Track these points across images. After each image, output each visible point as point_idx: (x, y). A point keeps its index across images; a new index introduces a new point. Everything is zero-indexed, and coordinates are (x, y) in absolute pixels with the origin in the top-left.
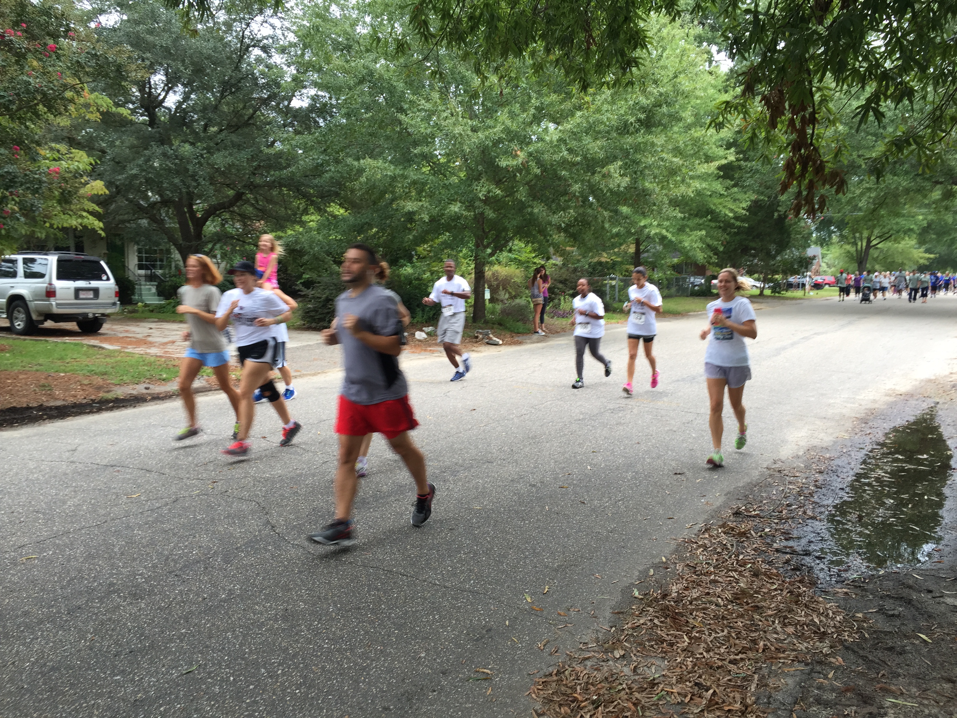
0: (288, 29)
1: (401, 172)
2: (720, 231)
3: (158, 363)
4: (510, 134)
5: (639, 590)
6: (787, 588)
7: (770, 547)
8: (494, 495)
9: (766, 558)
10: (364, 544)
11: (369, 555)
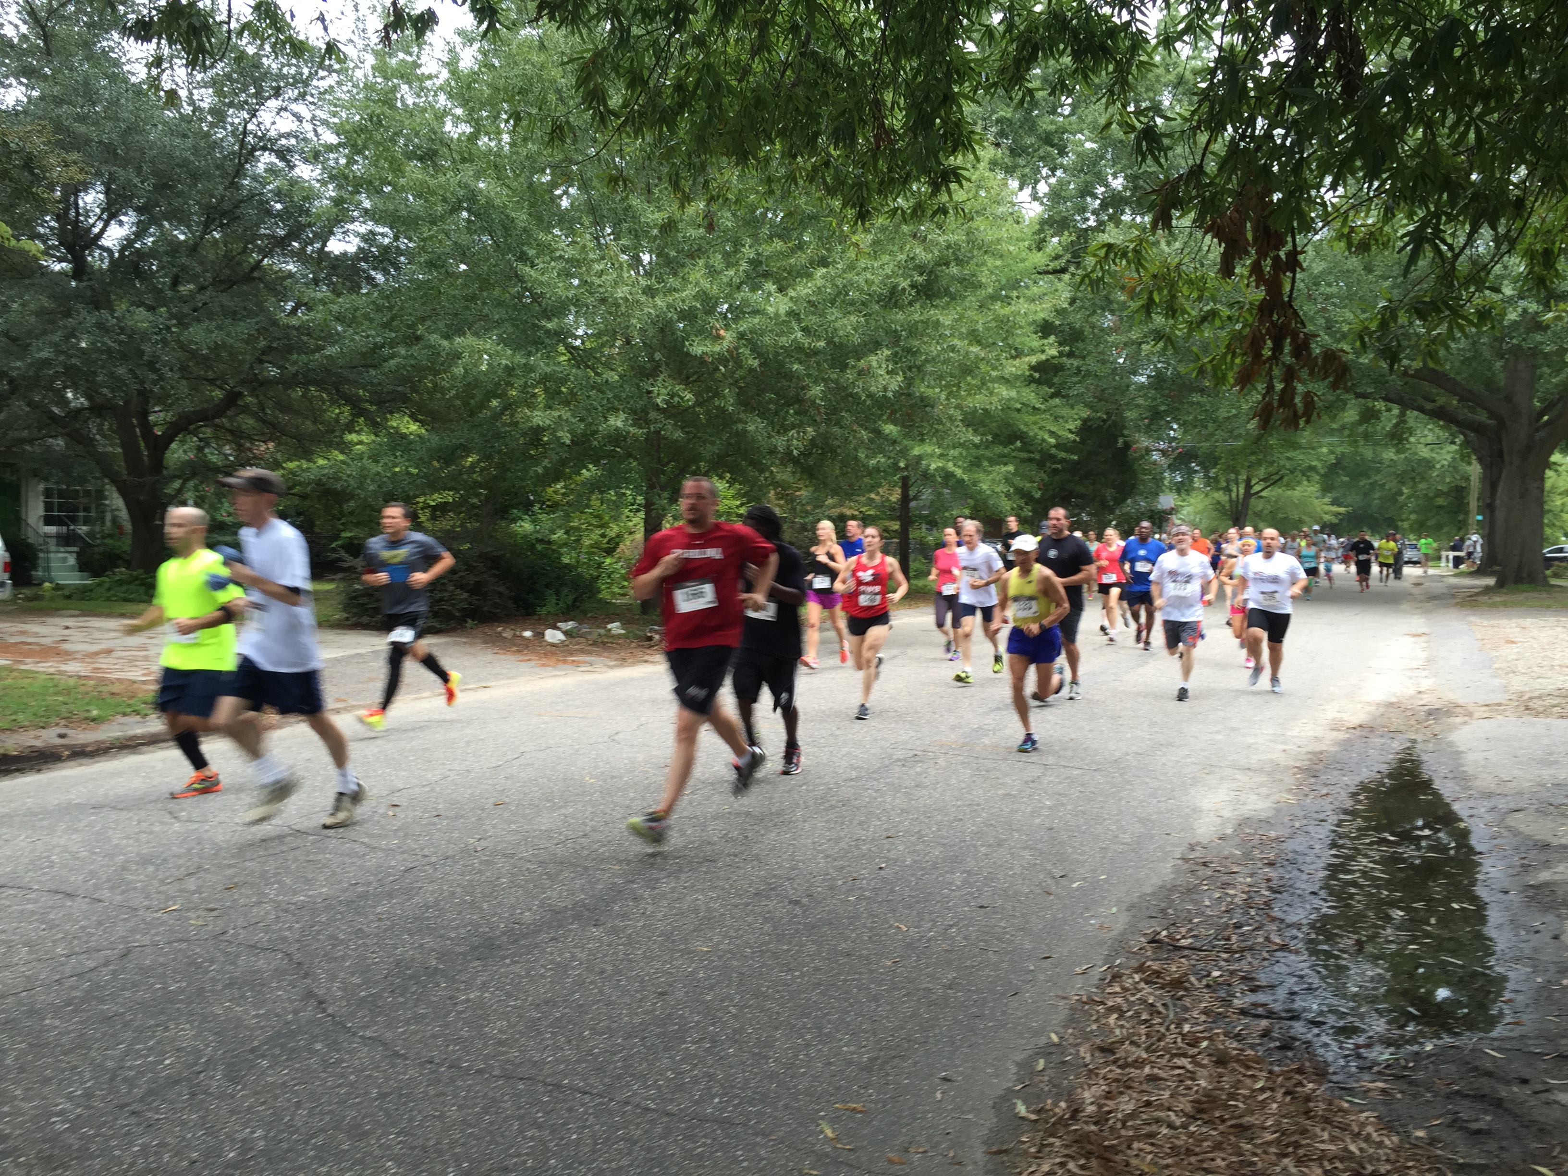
0: (325, 123)
1: (523, 361)
2: (1034, 467)
3: (82, 689)
4: (709, 303)
5: (1025, 1102)
6: (1282, 1086)
7: (1230, 1006)
8: (728, 923)
9: (1229, 1028)
10: (501, 1031)
11: (514, 1053)
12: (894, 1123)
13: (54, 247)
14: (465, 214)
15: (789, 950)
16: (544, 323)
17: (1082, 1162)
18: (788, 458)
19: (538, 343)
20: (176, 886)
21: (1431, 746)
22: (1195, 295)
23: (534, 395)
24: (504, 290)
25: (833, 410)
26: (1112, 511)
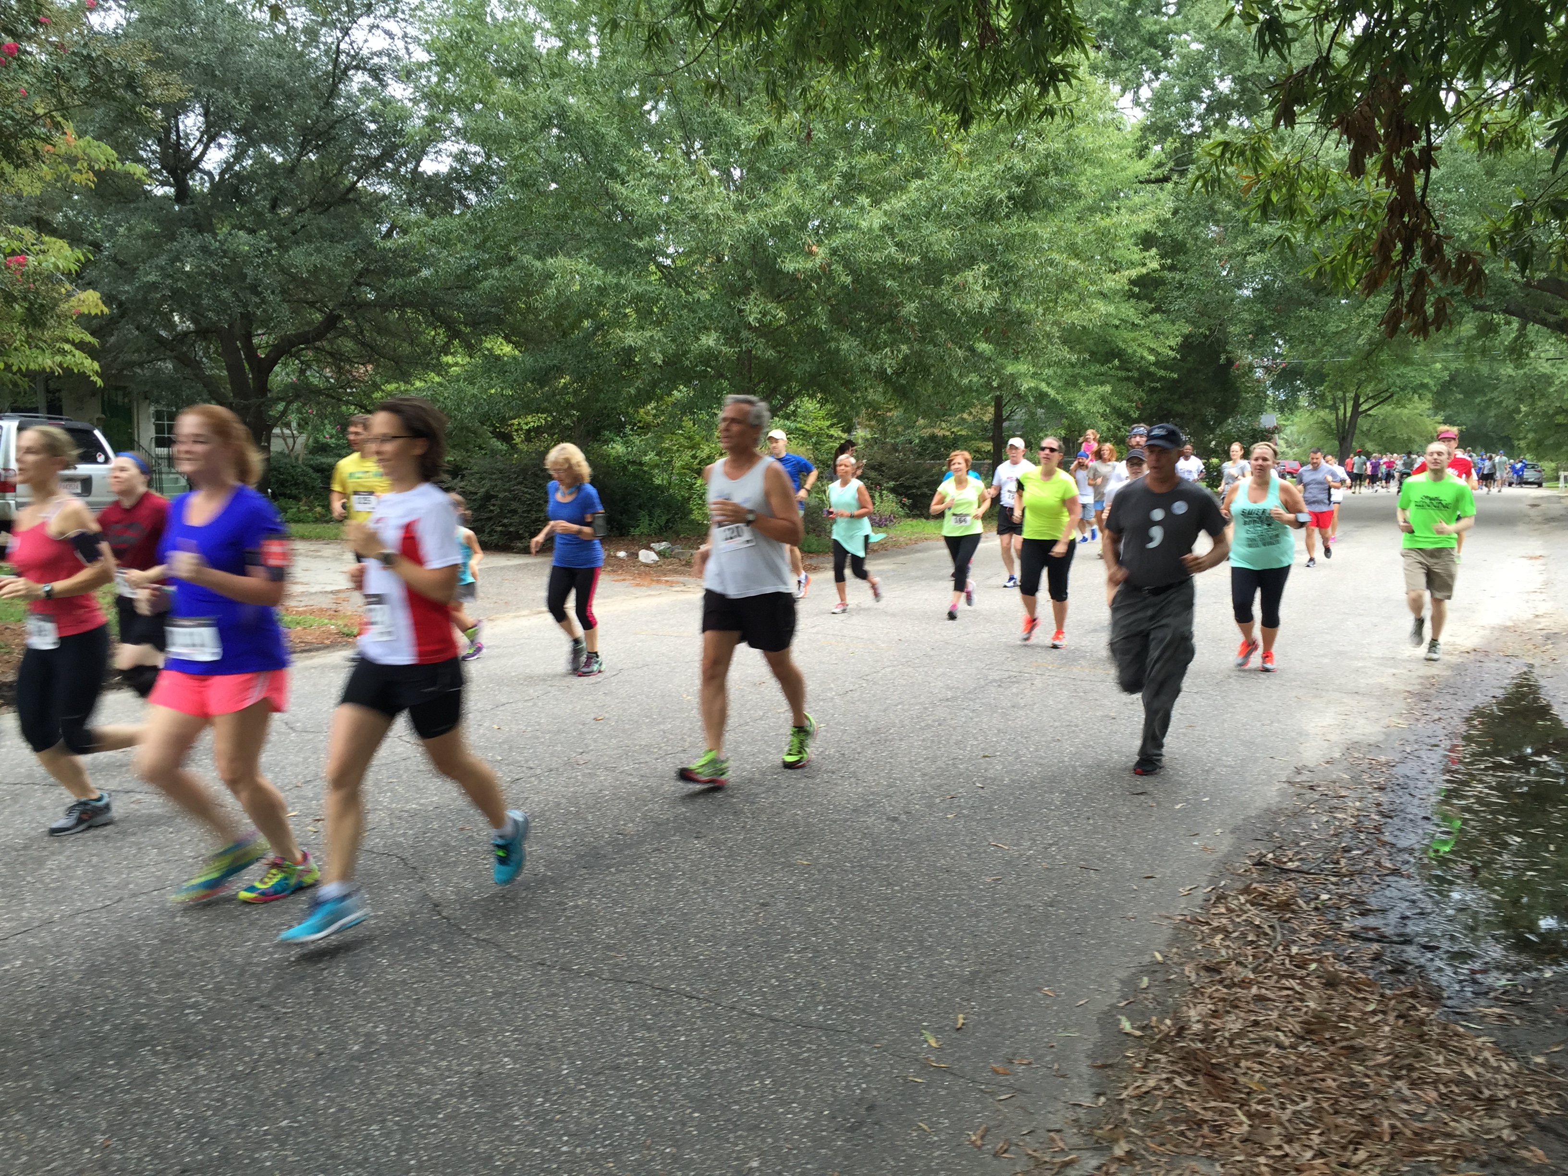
0: (416, 40)
1: (615, 281)
2: (1131, 385)
4: (800, 217)
5: (1129, 1018)
6: (1394, 1009)
7: (1340, 929)
8: (827, 838)
9: (1338, 951)
10: (609, 936)
11: (622, 958)
12: (997, 1035)
13: (159, 172)
14: (555, 131)
15: (888, 866)
16: (634, 241)
17: (1189, 1078)
18: (881, 375)
19: (629, 262)
20: (295, 792)
21: (1549, 671)
22: (1316, 193)
23: (626, 315)
24: (595, 208)
25: (927, 328)
26: (1212, 430)
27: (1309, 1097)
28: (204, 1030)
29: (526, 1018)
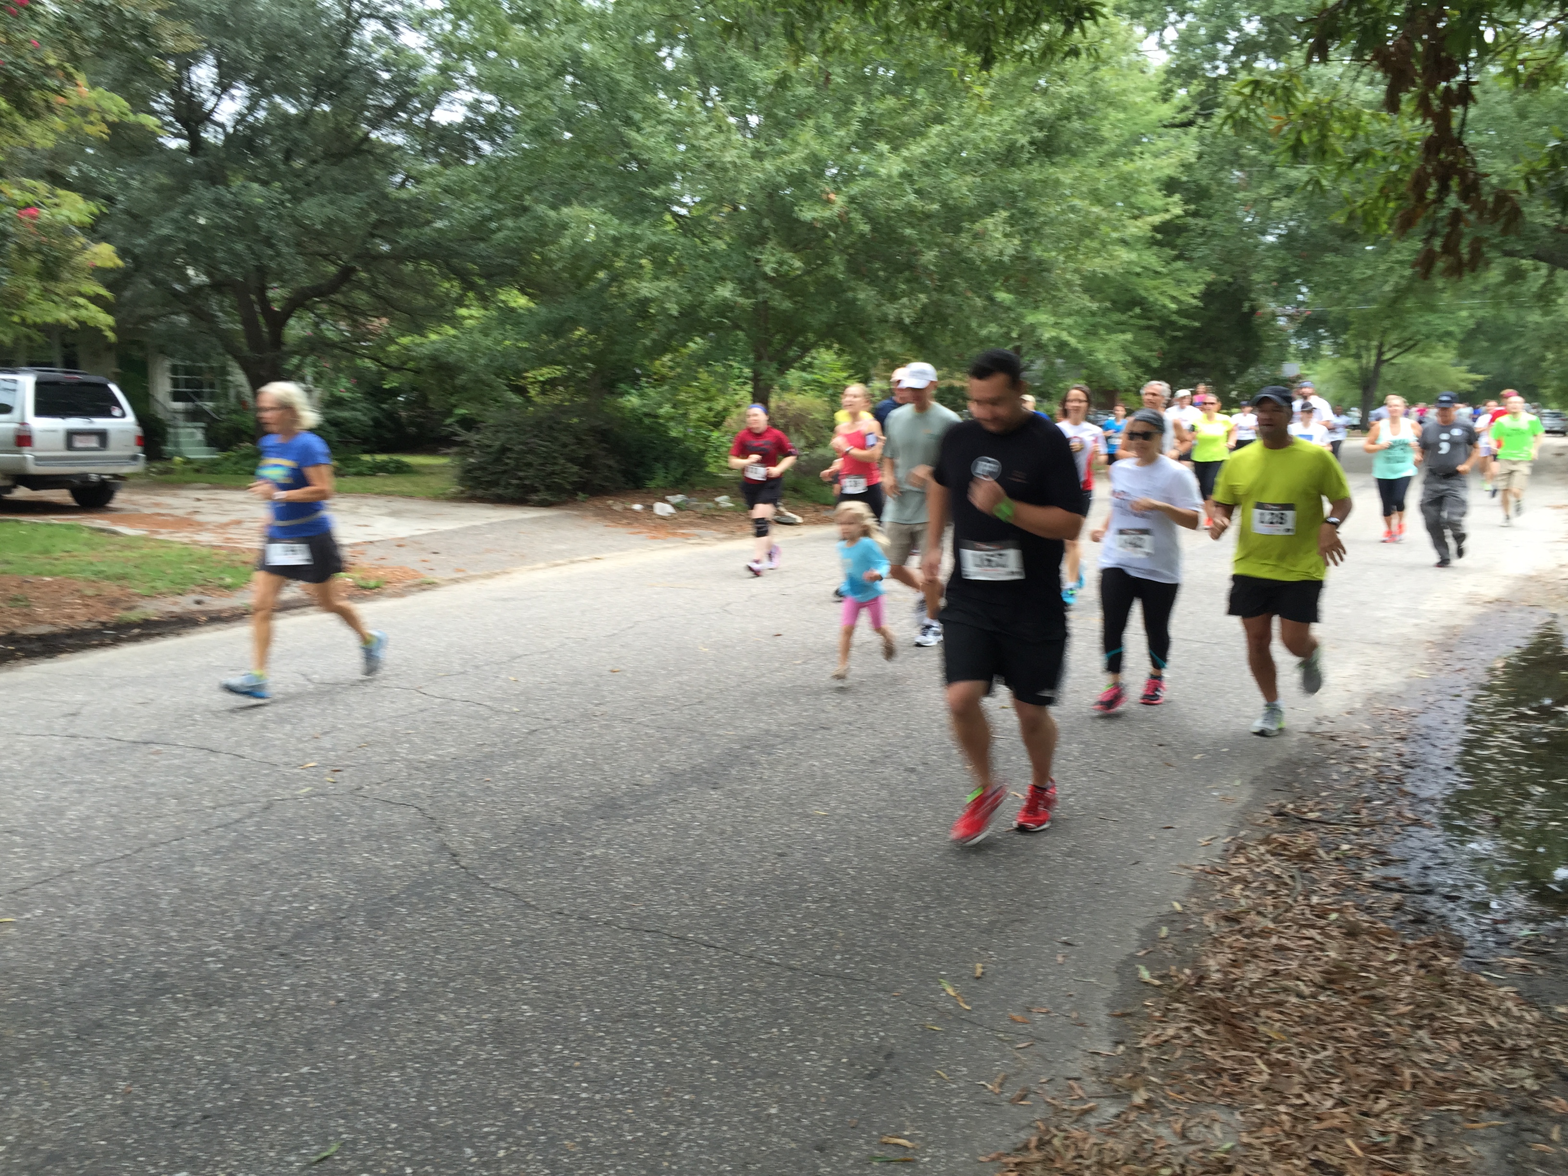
1: (630, 230)
2: (1151, 334)
3: (215, 558)
4: (817, 163)
5: (1148, 968)
6: (1416, 959)
7: (1360, 879)
8: (845, 789)
9: (1360, 901)
10: (626, 886)
11: (639, 908)
12: (1016, 984)
13: (172, 124)
14: (569, 78)
15: (905, 816)
16: (650, 190)
17: (1208, 1027)
18: (899, 325)
19: (644, 212)
20: (313, 744)
22: (1347, 133)
23: (641, 267)
24: (610, 157)
25: (946, 276)
26: (1233, 380)
27: (1330, 1047)
28: (224, 978)
29: (545, 966)
